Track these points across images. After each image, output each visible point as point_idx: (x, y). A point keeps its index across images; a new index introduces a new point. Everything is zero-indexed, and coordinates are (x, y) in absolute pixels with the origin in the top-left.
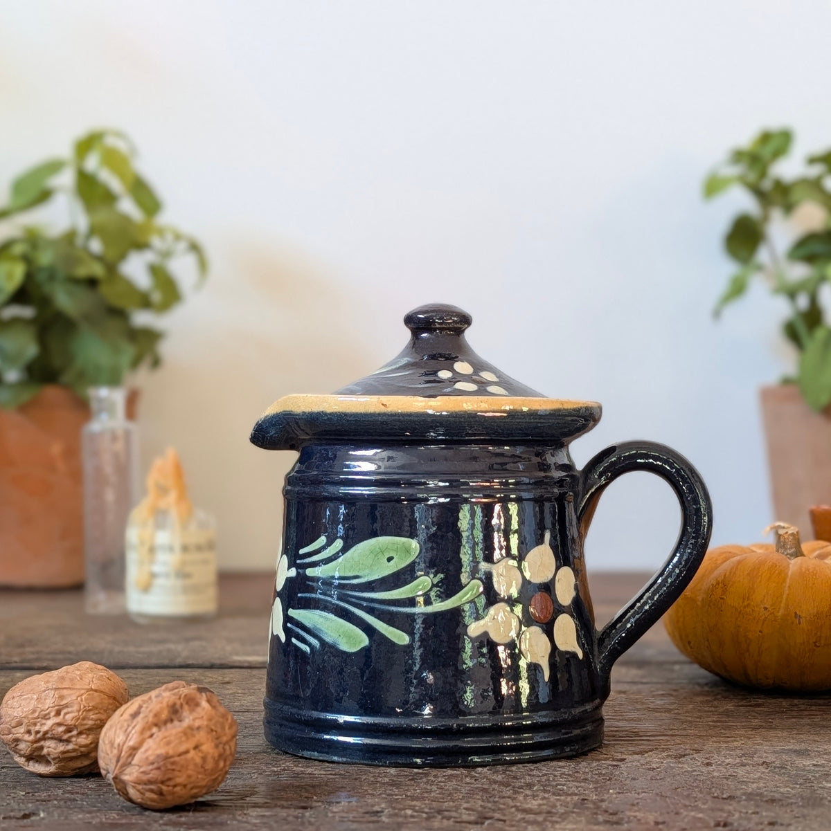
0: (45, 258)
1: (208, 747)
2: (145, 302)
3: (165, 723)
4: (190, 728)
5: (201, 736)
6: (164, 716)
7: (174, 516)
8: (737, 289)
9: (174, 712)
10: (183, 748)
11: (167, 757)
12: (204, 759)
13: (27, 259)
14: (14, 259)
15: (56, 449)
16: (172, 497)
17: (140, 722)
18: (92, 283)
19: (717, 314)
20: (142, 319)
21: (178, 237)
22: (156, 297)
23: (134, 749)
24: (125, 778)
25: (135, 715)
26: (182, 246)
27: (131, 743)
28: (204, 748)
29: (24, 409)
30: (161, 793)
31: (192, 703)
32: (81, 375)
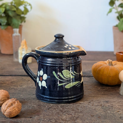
0: (8, 8)
1: (17, 110)
2: (23, 13)
3: (10, 106)
4: (14, 107)
5: (16, 108)
6: (10, 105)
7: (25, 49)
8: (110, 11)
9: (12, 104)
10: (13, 110)
11: (10, 112)
12: (16, 111)
13: (5, 8)
14: (3, 7)
15: (10, 35)
16: (25, 46)
17: (7, 106)
18: (15, 11)
19: (107, 15)
20: (22, 15)
21: (27, 3)
22: (25, 12)
23: (6, 110)
24: (5, 114)
25: (6, 105)
26: (28, 5)
27: (5, 109)
28: (16, 110)
29: (6, 29)
30: (10, 116)
31: (14, 103)
32: (13, 25)
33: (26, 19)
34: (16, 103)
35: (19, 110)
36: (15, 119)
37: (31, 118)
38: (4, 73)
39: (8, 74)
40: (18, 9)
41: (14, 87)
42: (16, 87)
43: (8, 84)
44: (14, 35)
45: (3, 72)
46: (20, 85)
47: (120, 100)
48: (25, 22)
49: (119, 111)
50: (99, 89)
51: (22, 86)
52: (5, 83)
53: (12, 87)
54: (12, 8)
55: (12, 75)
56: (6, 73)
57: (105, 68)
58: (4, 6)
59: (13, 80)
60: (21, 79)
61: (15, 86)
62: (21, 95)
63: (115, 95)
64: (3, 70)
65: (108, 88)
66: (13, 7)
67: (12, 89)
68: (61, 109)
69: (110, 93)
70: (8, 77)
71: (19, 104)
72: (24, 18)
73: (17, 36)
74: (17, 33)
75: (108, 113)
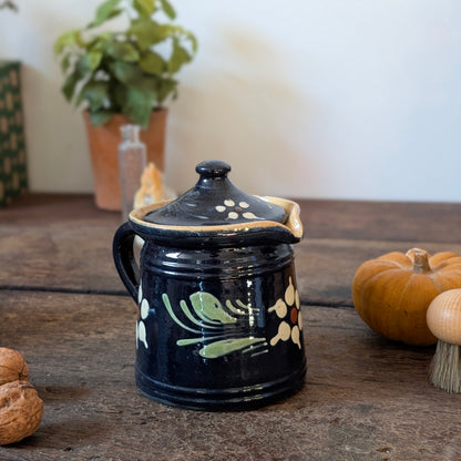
3: (1, 406)
4: (12, 410)
5: (17, 414)
7: (153, 197)
9: (6, 402)
10: (7, 421)
16: (152, 188)
21: (182, 32)
26: (184, 37)
28: (18, 420)
31: (16, 396)
32: (131, 109)
33: (180, 88)
34: (22, 397)
35: (28, 423)
36: (17, 451)
37: (69, 449)
38: (70, 282)
39: (79, 287)
40: (145, 54)
41: (77, 335)
42: (82, 335)
43: (61, 325)
44: (125, 146)
45: (68, 279)
46: (99, 329)
47: (417, 406)
48: (175, 97)
49: (385, 450)
50: (367, 357)
51: (103, 333)
52: (54, 320)
53: (68, 336)
54: (123, 52)
55: (92, 289)
56: (76, 284)
57: (392, 279)
58: (99, 45)
59: (84, 310)
60: (113, 305)
61: (79, 333)
62: (83, 367)
63: (412, 383)
64: (72, 272)
65: (400, 354)
66: (129, 47)
67: (66, 340)
68: (186, 425)
69: (397, 374)
70: (76, 296)
71: (32, 403)
72: (171, 84)
73: (132, 152)
74: (132, 140)
75: (341, 452)
